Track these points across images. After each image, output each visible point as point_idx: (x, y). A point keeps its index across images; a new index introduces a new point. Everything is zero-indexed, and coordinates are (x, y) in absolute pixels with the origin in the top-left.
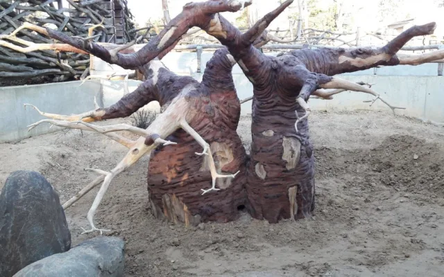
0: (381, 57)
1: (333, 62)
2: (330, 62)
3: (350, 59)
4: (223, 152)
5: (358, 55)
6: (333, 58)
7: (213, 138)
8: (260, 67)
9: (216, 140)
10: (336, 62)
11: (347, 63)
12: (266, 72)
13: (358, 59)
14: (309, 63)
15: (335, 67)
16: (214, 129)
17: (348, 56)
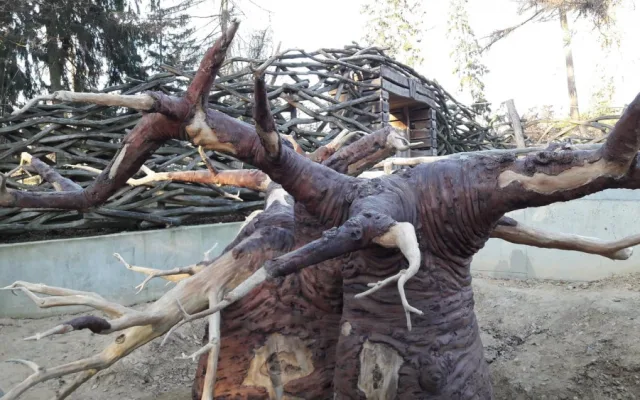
0: (598, 170)
1: (484, 185)
2: (476, 185)
3: (521, 177)
4: (292, 354)
5: (539, 168)
6: (483, 177)
7: (274, 325)
8: (321, 199)
9: (280, 331)
10: (493, 185)
11: (518, 187)
12: (334, 209)
13: (539, 176)
14: (427, 189)
15: (489, 195)
16: (277, 309)
17: (518, 171)
